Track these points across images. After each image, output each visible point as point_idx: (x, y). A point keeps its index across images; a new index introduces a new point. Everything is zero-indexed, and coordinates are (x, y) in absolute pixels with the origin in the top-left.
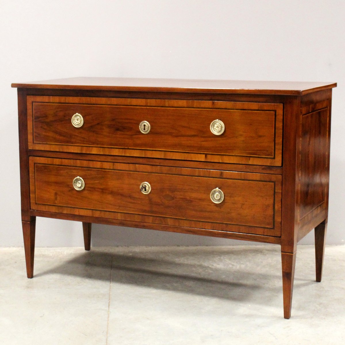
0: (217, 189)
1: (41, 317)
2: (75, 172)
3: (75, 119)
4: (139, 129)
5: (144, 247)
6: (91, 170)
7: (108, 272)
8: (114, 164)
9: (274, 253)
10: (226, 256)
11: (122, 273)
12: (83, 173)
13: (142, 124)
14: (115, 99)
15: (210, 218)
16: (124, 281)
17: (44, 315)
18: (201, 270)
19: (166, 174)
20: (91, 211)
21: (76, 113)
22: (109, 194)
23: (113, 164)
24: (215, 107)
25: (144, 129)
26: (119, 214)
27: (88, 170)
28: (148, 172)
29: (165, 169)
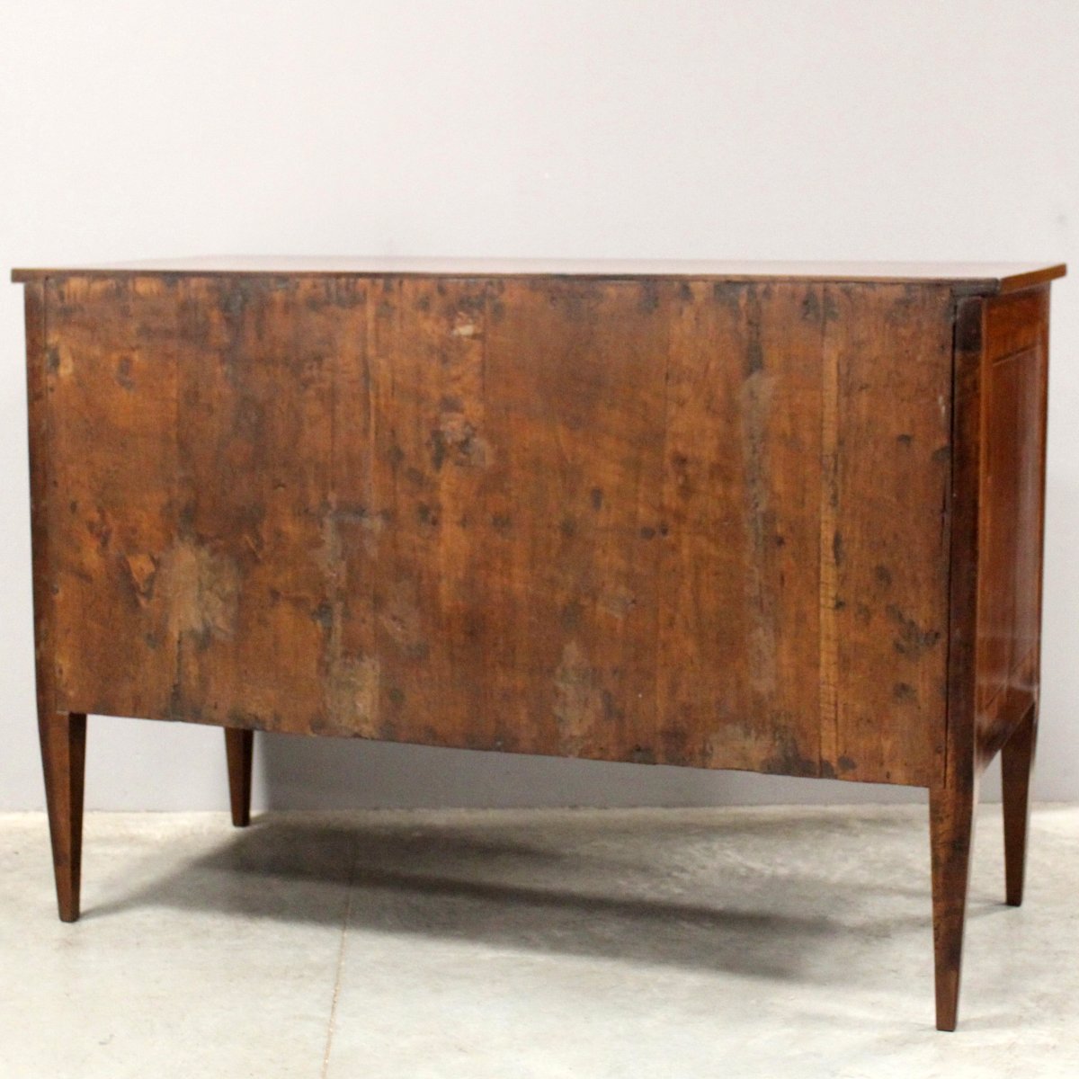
1: (101, 1043)
5: (462, 810)
7: (335, 894)
9: (883, 828)
10: (729, 839)
11: (386, 897)
16: (390, 923)
17: (111, 1036)
18: (646, 886)
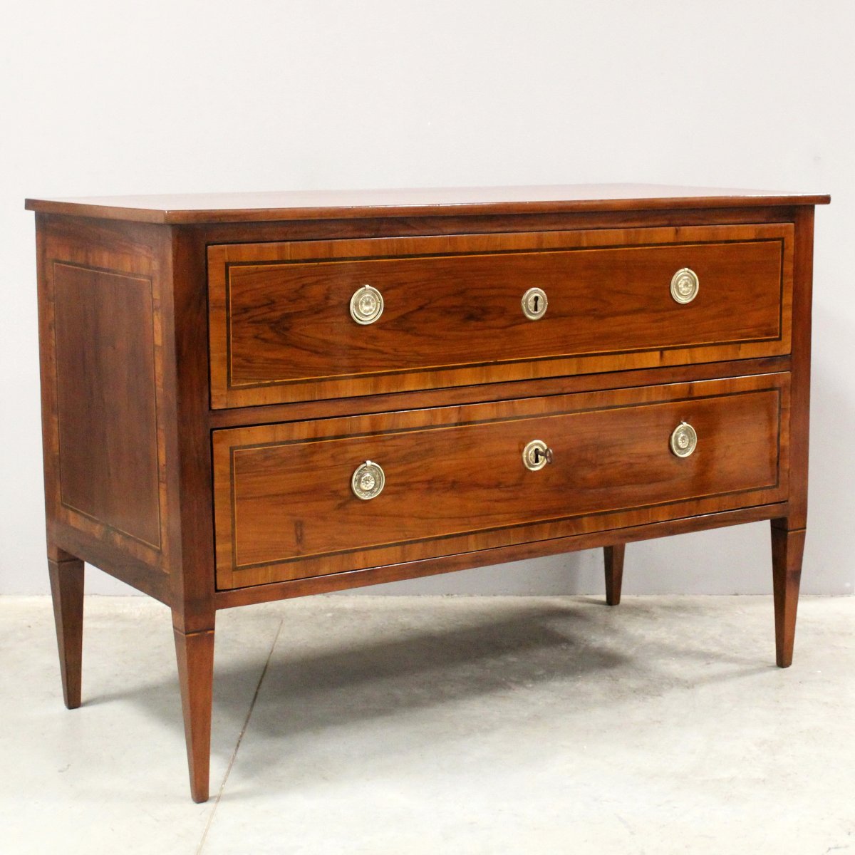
0: (684, 424)
2: (354, 451)
4: (522, 310)
6: (400, 436)
8: (460, 408)
13: (529, 296)
19: (580, 411)
21: (363, 286)
22: (446, 490)
23: (458, 410)
24: (680, 240)
25: (536, 309)
26: (472, 538)
27: (394, 438)
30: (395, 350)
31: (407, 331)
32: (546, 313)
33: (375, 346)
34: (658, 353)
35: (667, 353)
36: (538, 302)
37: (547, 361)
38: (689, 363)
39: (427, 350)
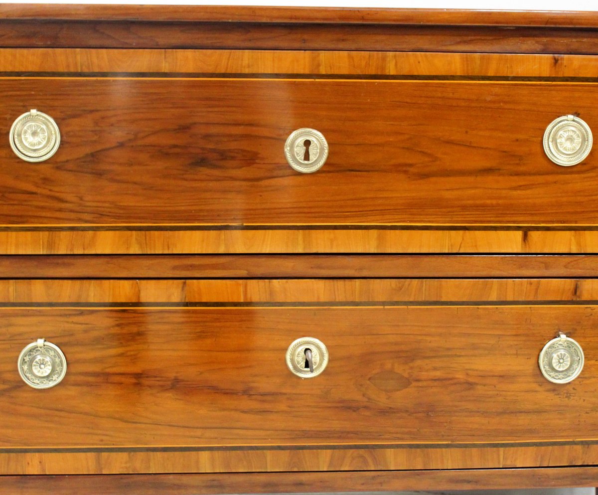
0: (563, 337)
2: (22, 324)
3: (26, 132)
4: (285, 158)
6: (93, 312)
8: (185, 283)
12: (63, 325)
13: (296, 139)
14: (189, 53)
15: (531, 432)
19: (383, 303)
20: (90, 455)
21: (28, 110)
22: (164, 389)
23: (181, 286)
24: (560, 75)
25: (307, 157)
26: (205, 456)
27: (82, 313)
28: (318, 304)
29: (381, 289)
30: (81, 199)
31: (99, 174)
32: (326, 164)
33: (50, 190)
34: (519, 234)
35: (534, 235)
36: (311, 148)
37: (326, 231)
38: (574, 251)
39: (130, 202)
